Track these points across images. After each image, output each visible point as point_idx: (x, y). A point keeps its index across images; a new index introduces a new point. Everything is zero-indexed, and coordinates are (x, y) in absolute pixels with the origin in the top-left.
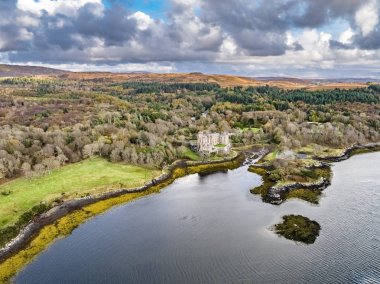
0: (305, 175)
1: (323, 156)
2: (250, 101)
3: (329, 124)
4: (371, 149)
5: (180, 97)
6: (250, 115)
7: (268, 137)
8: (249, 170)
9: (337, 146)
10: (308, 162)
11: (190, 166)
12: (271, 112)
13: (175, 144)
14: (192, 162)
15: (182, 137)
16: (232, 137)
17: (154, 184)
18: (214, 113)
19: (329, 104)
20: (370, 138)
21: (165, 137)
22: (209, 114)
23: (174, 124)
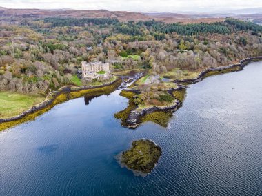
0: (162, 99)
1: (182, 79)
2: (137, 33)
3: (191, 51)
4: (221, 72)
5: (86, 30)
6: (133, 45)
7: (144, 64)
8: (121, 94)
9: (194, 70)
10: (169, 85)
12: (150, 42)
13: (66, 71)
14: (75, 87)
15: (72, 65)
16: (115, 64)
17: (32, 112)
18: (107, 43)
19: (195, 35)
20: (220, 62)
21: (59, 65)
22: (102, 44)
23: (70, 53)
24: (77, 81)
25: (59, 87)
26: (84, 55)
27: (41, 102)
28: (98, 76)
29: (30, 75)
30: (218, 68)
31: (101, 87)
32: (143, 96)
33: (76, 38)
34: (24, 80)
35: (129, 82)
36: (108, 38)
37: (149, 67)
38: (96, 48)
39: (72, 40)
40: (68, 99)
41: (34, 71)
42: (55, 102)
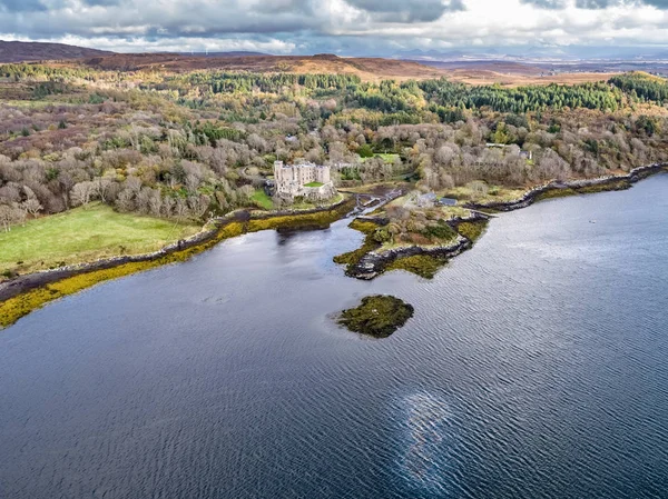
0: (430, 233)
1: (484, 202)
2: (400, 106)
6: (386, 132)
7: (407, 172)
8: (351, 226)
9: (516, 185)
11: (255, 218)
12: (424, 127)
13: (241, 182)
14: (260, 212)
15: (254, 170)
16: (343, 171)
17: (180, 248)
18: (329, 128)
19: (533, 113)
20: (581, 171)
21: (227, 170)
22: (320, 131)
23: (250, 148)
24: (262, 201)
25: (227, 211)
26: (279, 151)
27: (193, 233)
28: (306, 191)
29: (174, 184)
30: (574, 183)
31: (312, 212)
32: (393, 226)
33: (263, 117)
34: (163, 195)
35: (371, 205)
36: (333, 117)
37: (417, 177)
38: (305, 139)
39: (255, 122)
40: (245, 231)
41: (181, 176)
42: (220, 236)
